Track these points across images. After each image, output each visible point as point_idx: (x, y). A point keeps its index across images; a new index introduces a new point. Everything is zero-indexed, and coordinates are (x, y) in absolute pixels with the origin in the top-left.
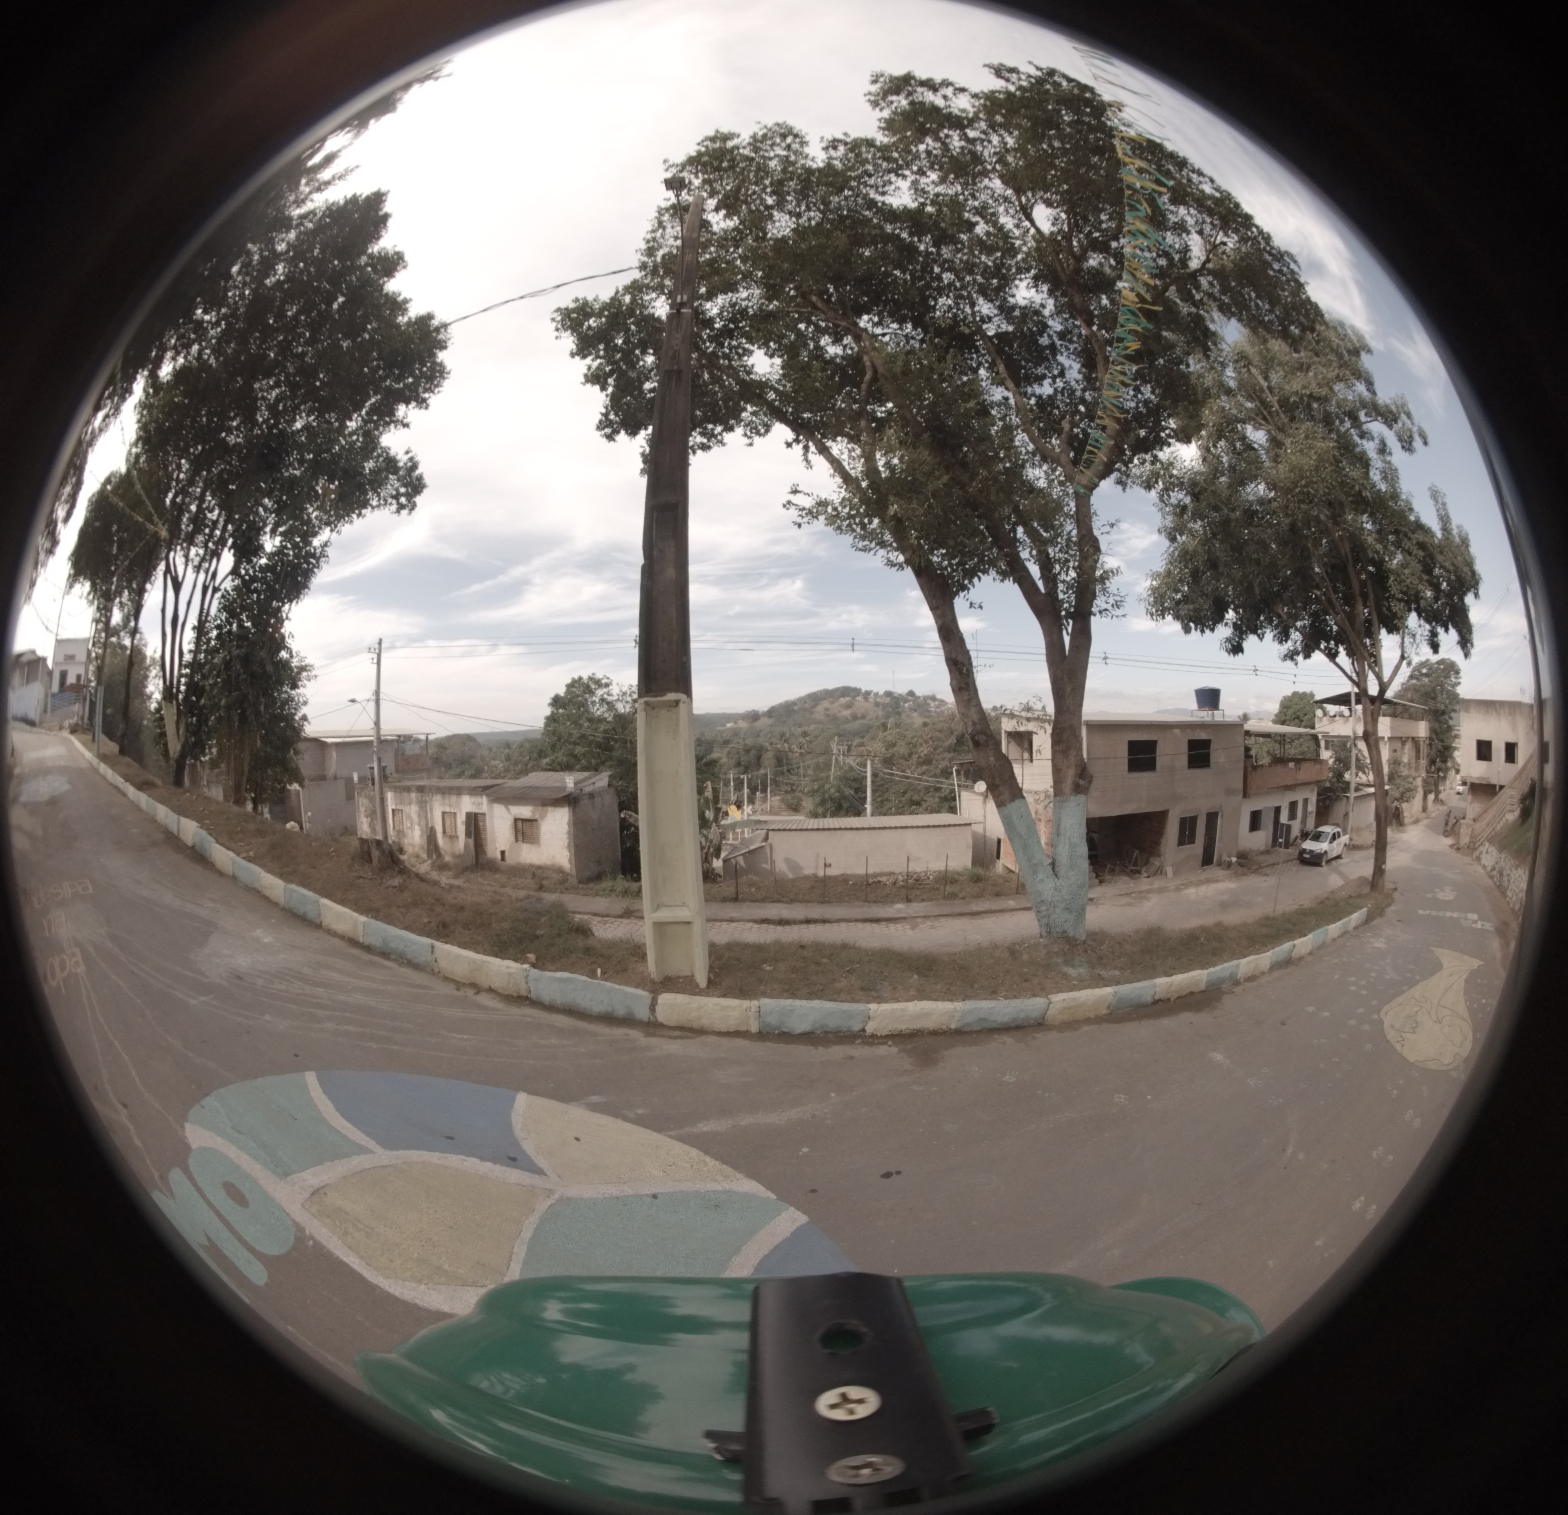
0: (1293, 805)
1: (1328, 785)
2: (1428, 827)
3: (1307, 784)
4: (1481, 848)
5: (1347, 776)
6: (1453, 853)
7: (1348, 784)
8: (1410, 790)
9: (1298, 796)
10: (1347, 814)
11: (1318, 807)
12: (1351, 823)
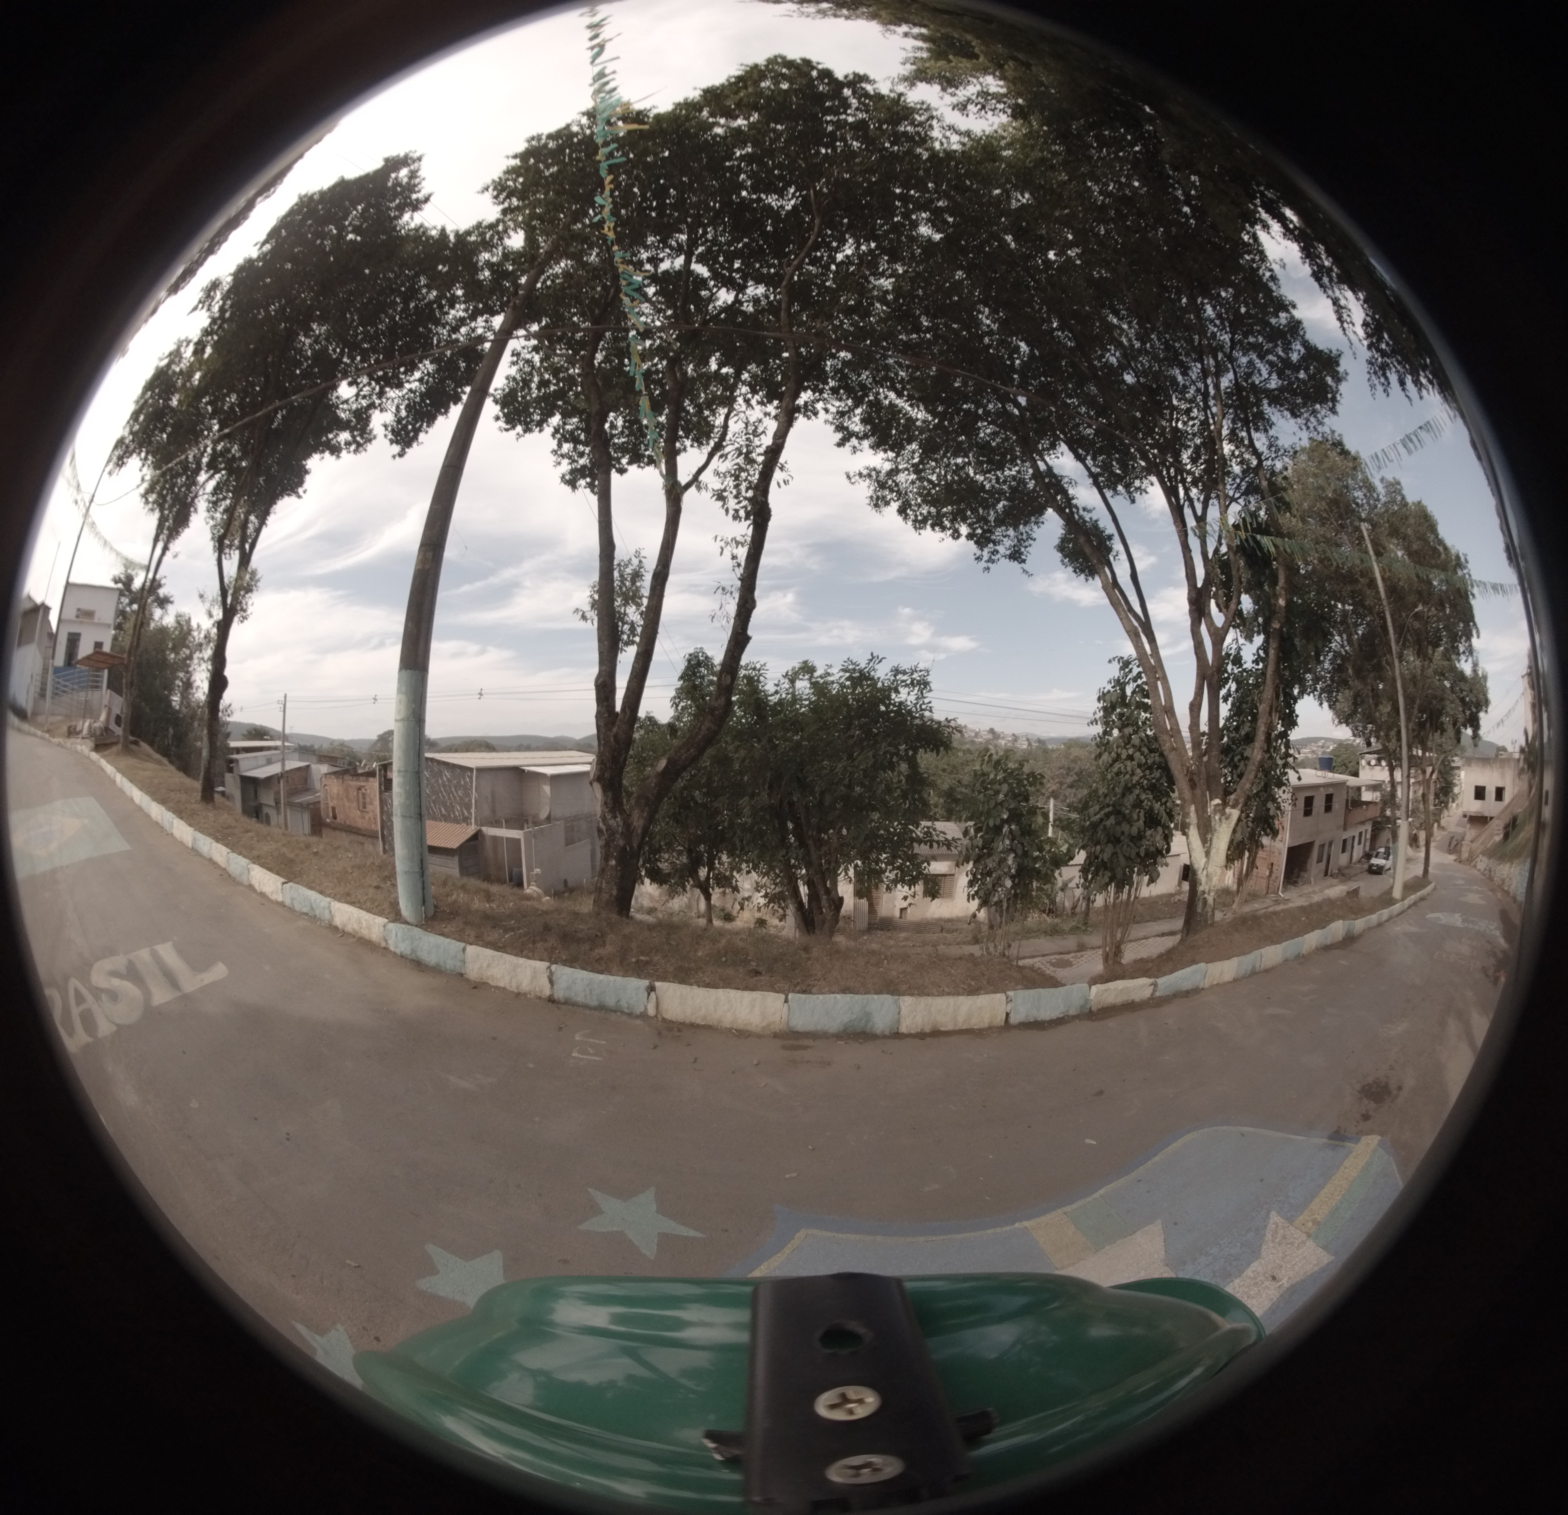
0: (1360, 835)
1: (1378, 820)
3: (1369, 819)
4: (1477, 859)
6: (1456, 863)
11: (1373, 835)
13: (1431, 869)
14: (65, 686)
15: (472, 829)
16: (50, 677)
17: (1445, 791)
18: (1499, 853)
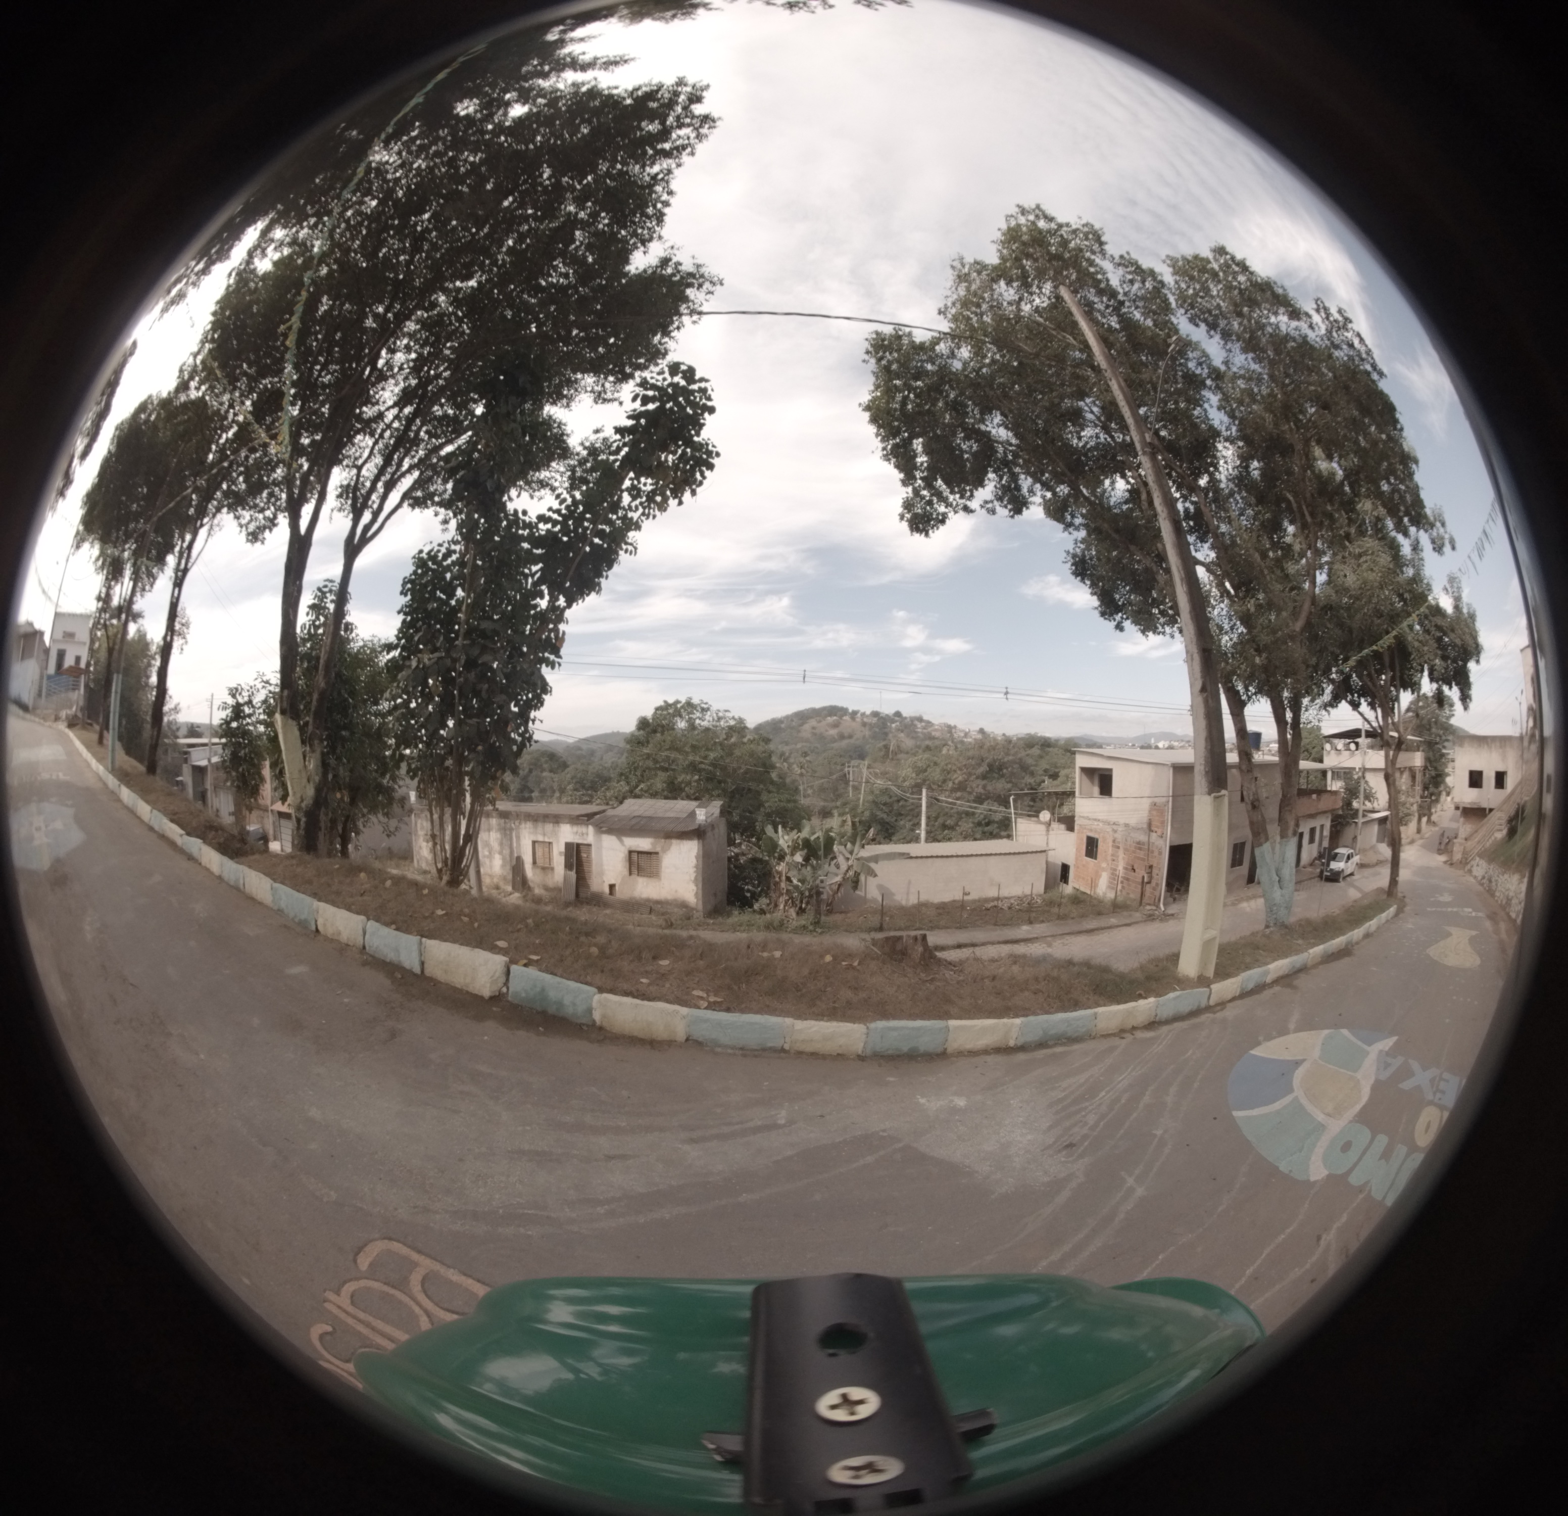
0: (1313, 831)
1: (1340, 812)
2: (1424, 846)
3: (1325, 812)
4: (1473, 863)
5: (1355, 804)
6: (1447, 868)
7: (1357, 810)
8: (1408, 815)
9: (1316, 823)
10: (1355, 838)
11: (1331, 832)
12: (1359, 845)
14: (55, 689)
16: (45, 682)
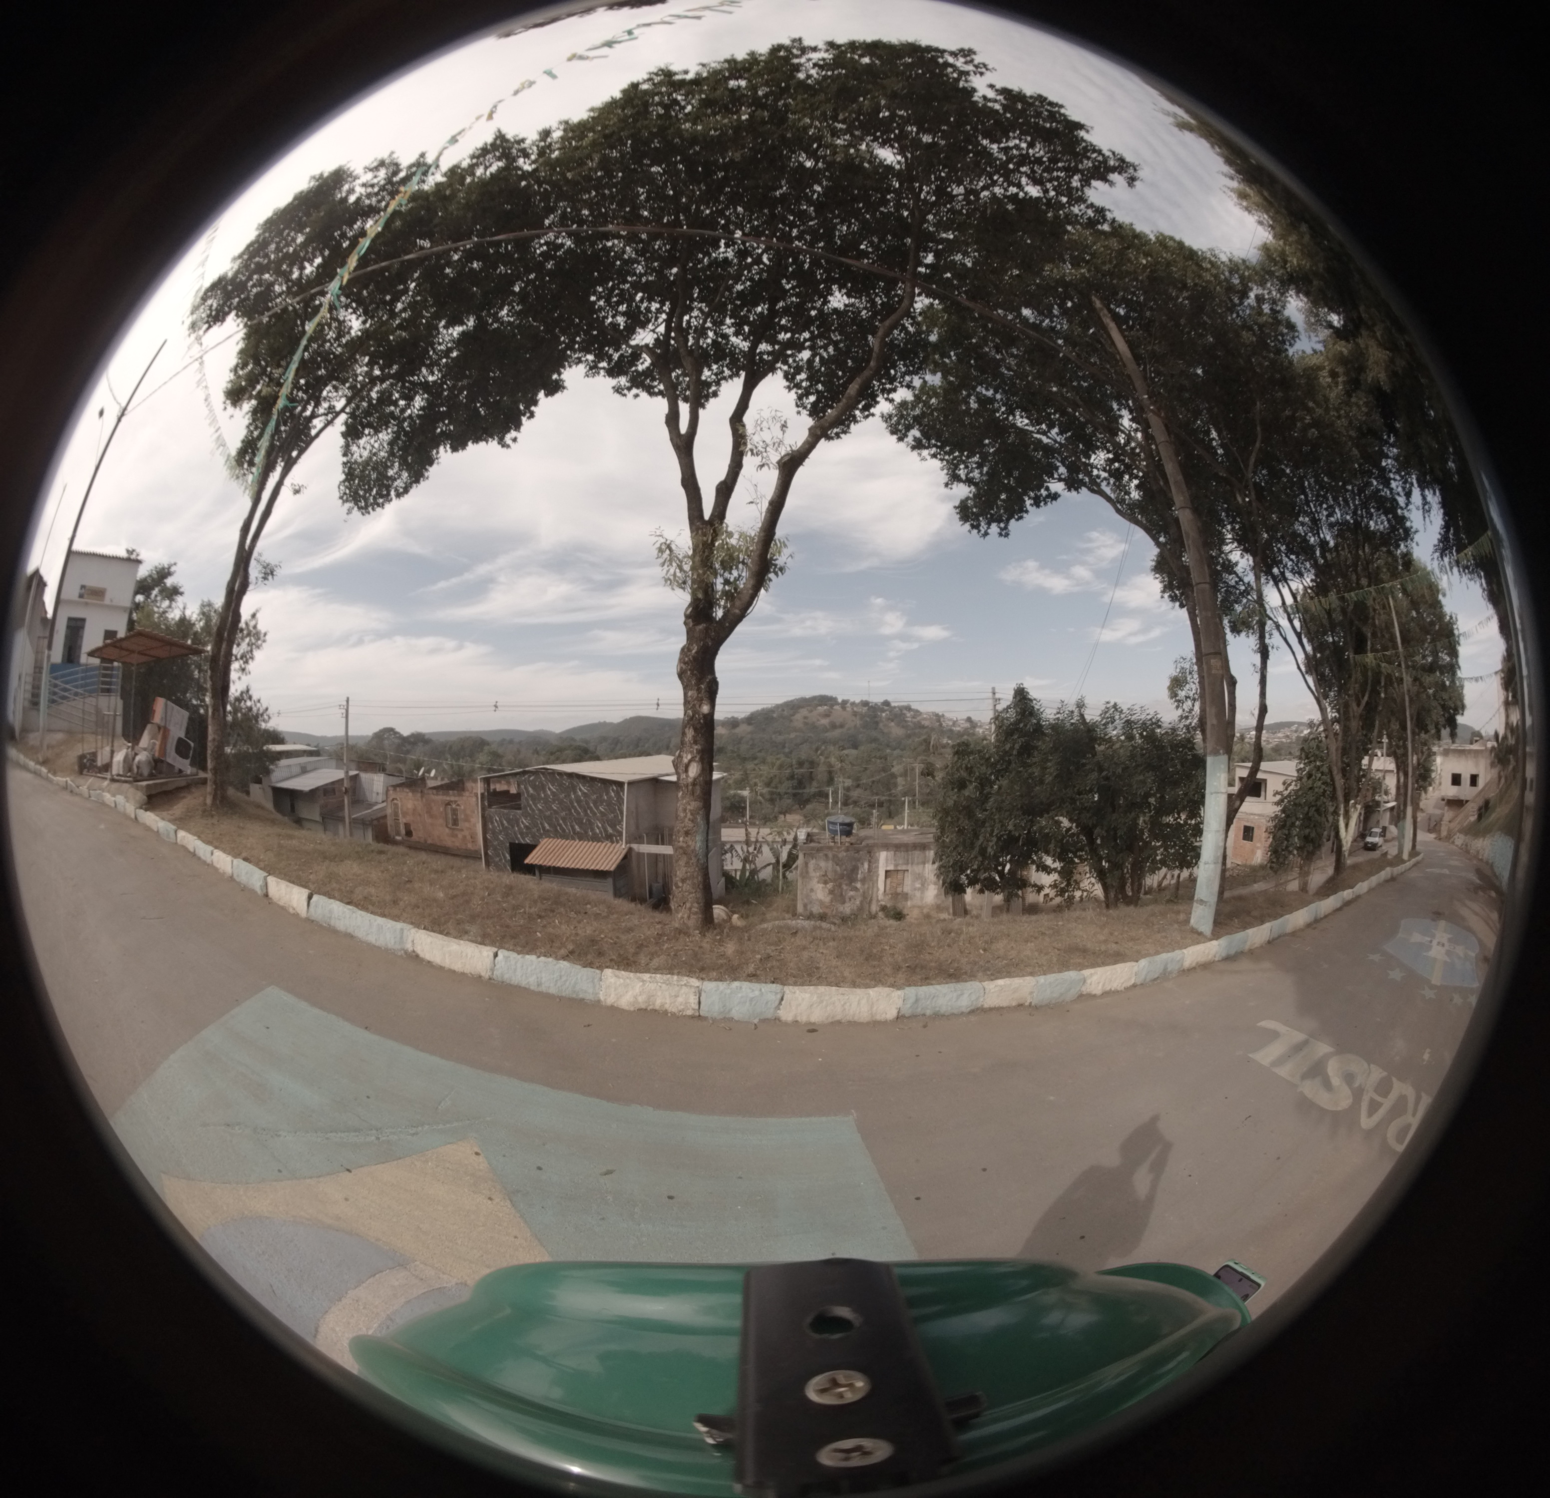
4: (1455, 837)
10: (1378, 821)
13: (1417, 844)
14: (65, 690)
15: (621, 848)
16: (45, 677)
17: (1424, 776)
18: (1475, 830)
